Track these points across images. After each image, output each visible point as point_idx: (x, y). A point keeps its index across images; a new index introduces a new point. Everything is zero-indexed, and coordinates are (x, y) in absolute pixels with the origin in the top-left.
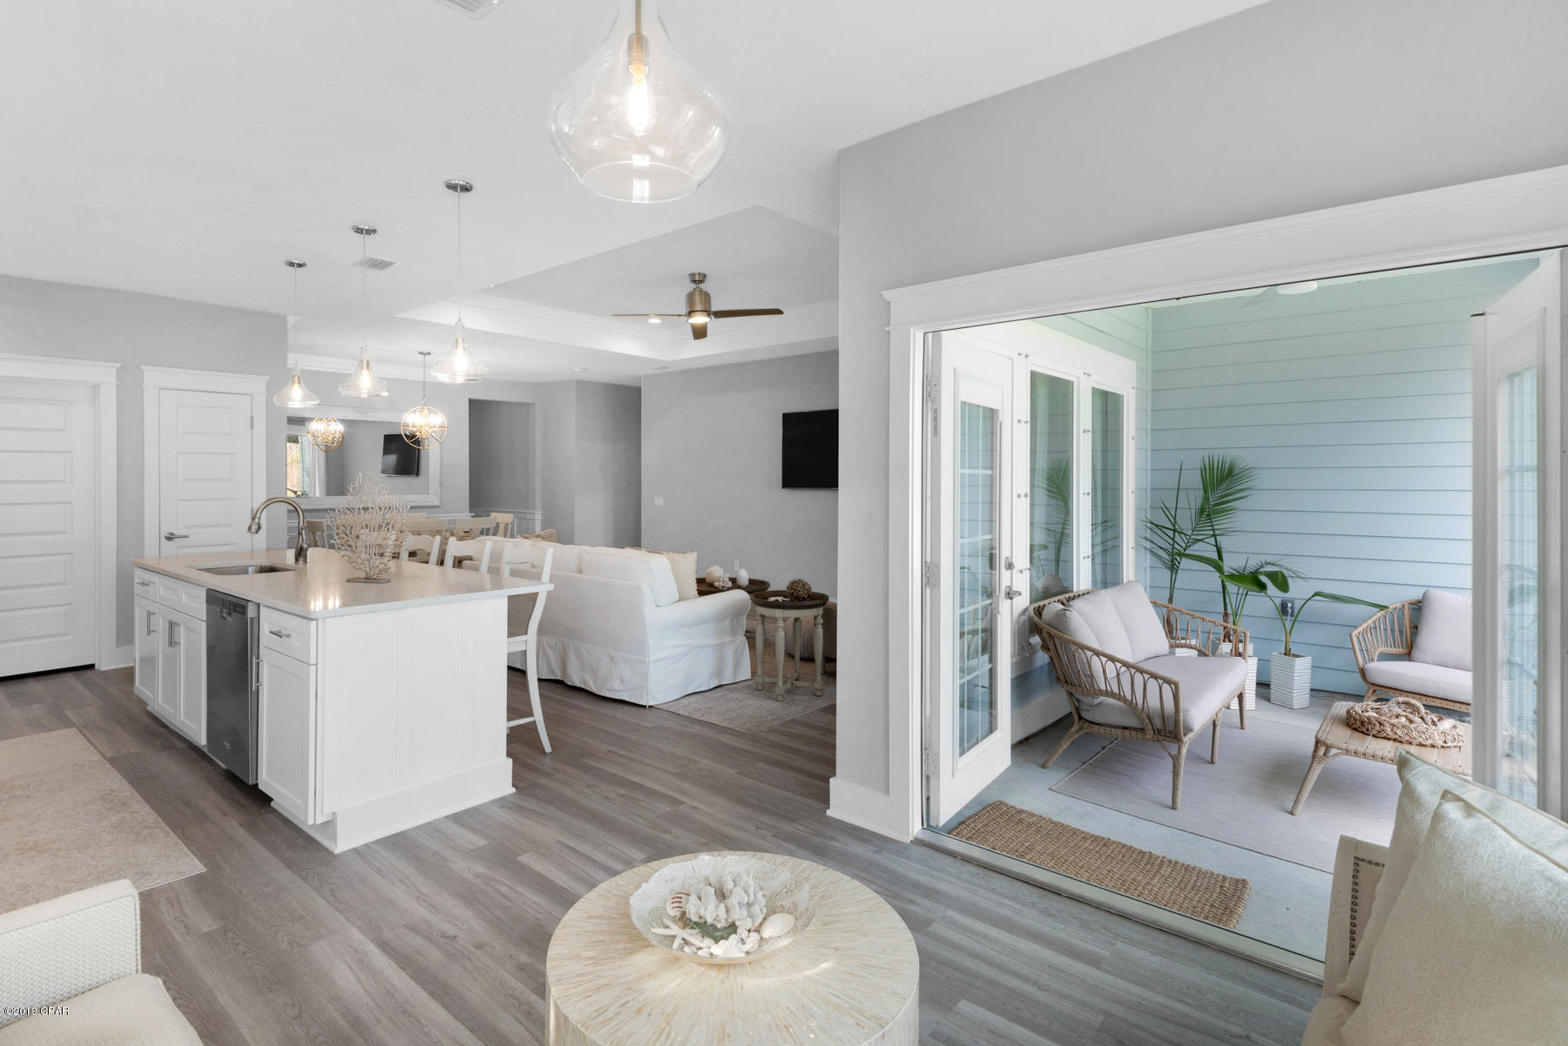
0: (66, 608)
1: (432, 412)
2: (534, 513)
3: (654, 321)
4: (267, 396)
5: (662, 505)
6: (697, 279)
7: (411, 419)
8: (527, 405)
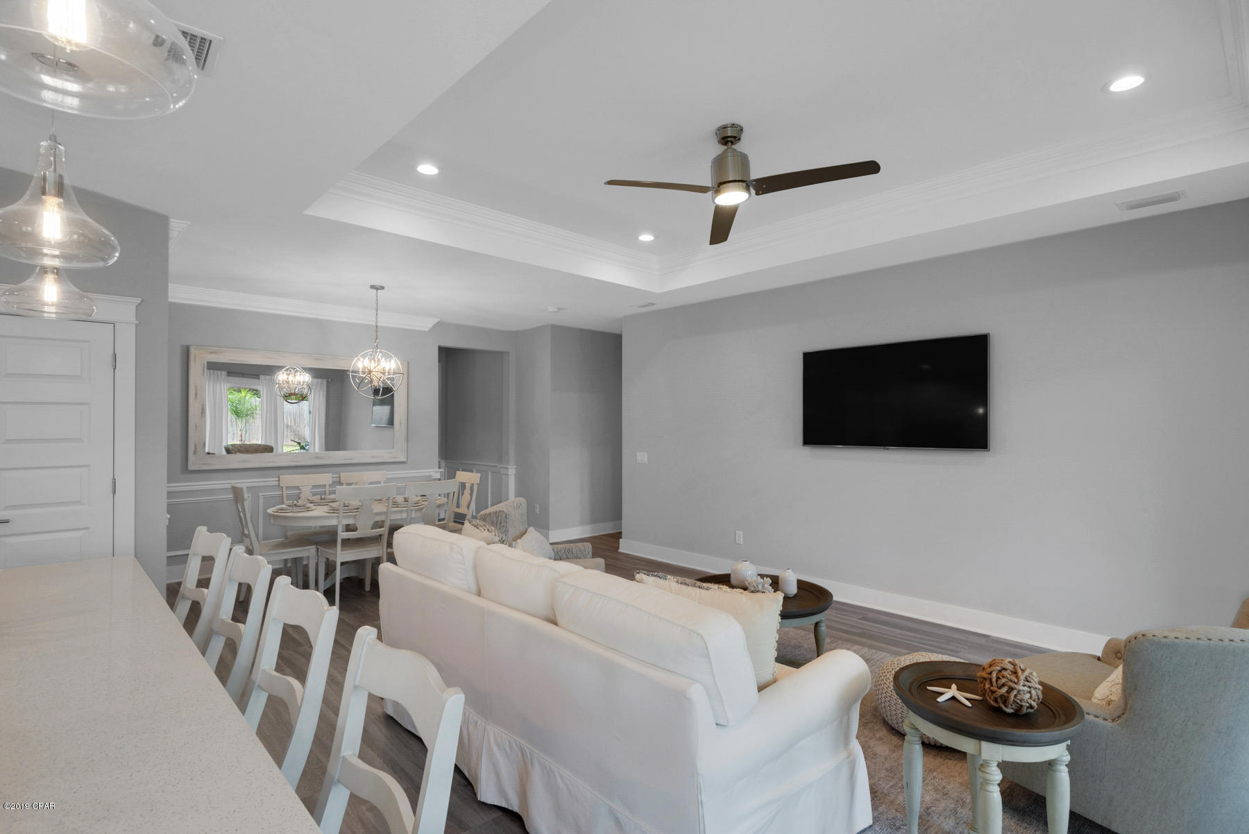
1: (388, 357)
2: (507, 468)
3: (646, 238)
4: (136, 325)
5: (646, 462)
6: (729, 135)
7: (361, 363)
8: (501, 353)
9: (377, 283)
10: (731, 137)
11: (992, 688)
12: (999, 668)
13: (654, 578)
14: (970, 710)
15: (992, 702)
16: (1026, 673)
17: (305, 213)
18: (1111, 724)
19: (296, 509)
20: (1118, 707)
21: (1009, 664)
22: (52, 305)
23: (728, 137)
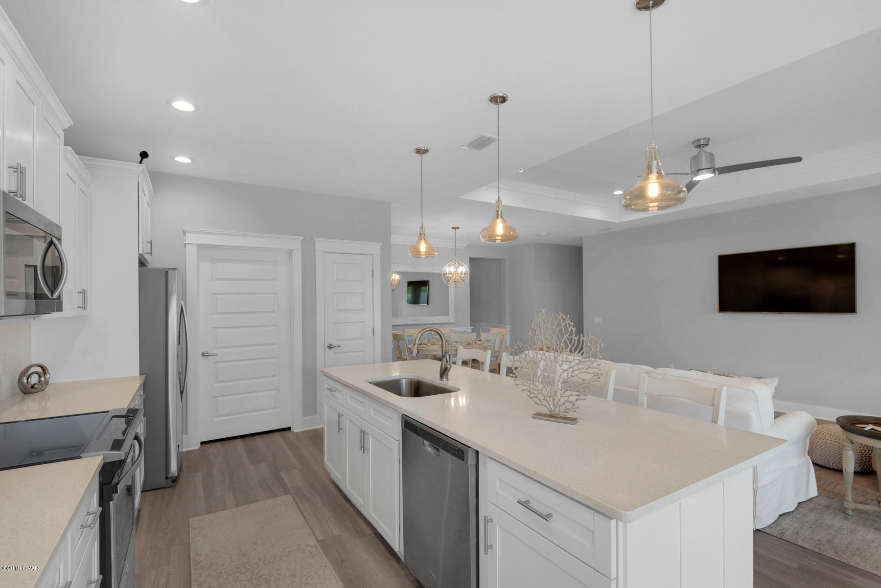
0: (275, 392)
1: (460, 265)
2: (506, 327)
3: (618, 192)
4: (381, 255)
5: (601, 323)
7: (448, 269)
9: (456, 226)
17: (459, 197)
23: (701, 144)
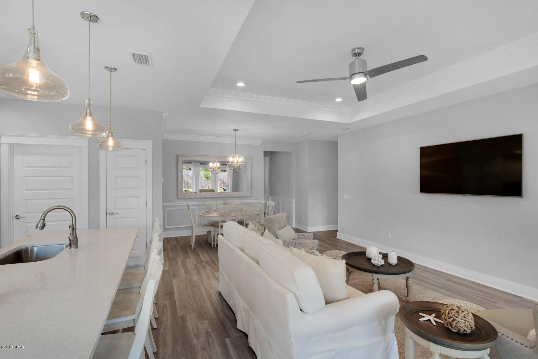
1: (239, 156)
2: (292, 200)
3: (339, 100)
4: (152, 150)
5: (348, 199)
6: (357, 52)
7: (231, 159)
8: (289, 152)
9: (235, 128)
10: (358, 53)
11: (445, 318)
12: (450, 309)
13: (296, 249)
14: (435, 327)
15: (445, 325)
16: (465, 313)
17: (200, 106)
18: (529, 350)
19: (208, 213)
20: (534, 341)
21: (456, 307)
22: (111, 146)
23: (357, 53)
